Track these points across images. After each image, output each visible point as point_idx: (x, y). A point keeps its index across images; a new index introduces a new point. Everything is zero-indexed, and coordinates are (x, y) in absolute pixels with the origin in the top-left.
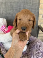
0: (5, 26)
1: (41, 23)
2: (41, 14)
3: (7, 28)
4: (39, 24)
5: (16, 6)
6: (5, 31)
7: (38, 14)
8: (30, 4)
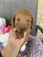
0: (4, 26)
1: (39, 23)
2: (39, 14)
3: (6, 28)
4: (37, 24)
5: (14, 6)
6: (4, 31)
7: (37, 14)
8: (29, 5)
